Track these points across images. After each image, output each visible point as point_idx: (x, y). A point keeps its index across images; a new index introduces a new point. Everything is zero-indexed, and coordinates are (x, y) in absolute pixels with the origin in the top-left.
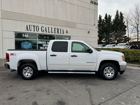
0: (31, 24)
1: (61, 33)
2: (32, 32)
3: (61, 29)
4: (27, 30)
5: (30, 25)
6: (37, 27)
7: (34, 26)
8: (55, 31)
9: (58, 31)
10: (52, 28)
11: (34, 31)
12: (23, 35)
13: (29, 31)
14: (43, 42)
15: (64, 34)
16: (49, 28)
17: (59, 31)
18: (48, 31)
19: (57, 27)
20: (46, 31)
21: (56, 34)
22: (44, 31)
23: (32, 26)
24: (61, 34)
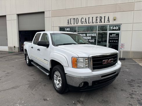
0: (71, 17)
1: (104, 22)
2: (73, 25)
3: (105, 17)
4: (68, 23)
5: (70, 19)
6: (77, 19)
7: (74, 19)
8: (96, 20)
9: (101, 20)
10: (93, 17)
11: (74, 24)
12: (66, 29)
13: (70, 25)
14: (83, 34)
15: (109, 22)
16: (89, 18)
17: (103, 20)
18: (87, 22)
19: (99, 16)
20: (86, 22)
21: (99, 24)
22: (84, 22)
23: (73, 19)
24: (106, 23)
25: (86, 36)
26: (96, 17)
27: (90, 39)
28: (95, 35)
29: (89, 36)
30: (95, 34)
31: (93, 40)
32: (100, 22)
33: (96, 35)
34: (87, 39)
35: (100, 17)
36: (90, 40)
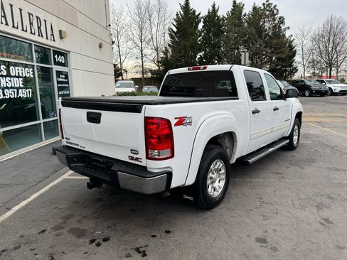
1: (47, 38)
8: (31, 24)
9: (39, 28)
10: (21, 10)
15: (54, 40)
17: (43, 29)
19: (36, 12)
21: (37, 38)
24: (49, 42)
25: (9, 75)
26: (29, 14)
27: (22, 88)
28: (31, 73)
29: (15, 77)
30: (31, 70)
31: (27, 90)
32: (39, 35)
33: (34, 74)
34: (12, 88)
35: (37, 17)
36: (20, 90)
